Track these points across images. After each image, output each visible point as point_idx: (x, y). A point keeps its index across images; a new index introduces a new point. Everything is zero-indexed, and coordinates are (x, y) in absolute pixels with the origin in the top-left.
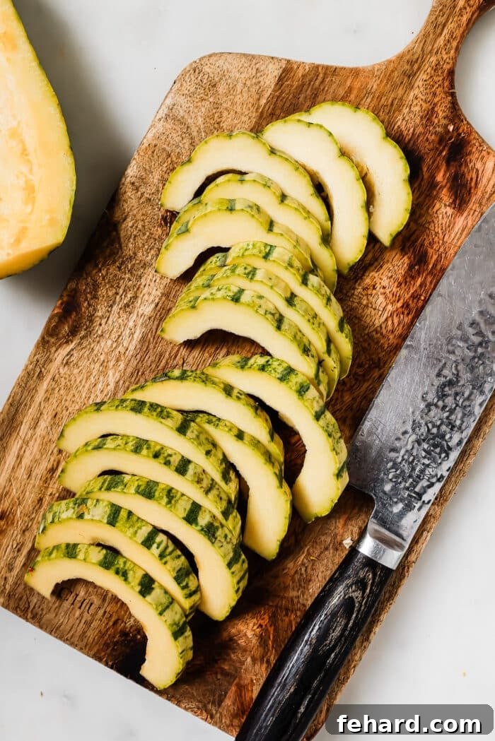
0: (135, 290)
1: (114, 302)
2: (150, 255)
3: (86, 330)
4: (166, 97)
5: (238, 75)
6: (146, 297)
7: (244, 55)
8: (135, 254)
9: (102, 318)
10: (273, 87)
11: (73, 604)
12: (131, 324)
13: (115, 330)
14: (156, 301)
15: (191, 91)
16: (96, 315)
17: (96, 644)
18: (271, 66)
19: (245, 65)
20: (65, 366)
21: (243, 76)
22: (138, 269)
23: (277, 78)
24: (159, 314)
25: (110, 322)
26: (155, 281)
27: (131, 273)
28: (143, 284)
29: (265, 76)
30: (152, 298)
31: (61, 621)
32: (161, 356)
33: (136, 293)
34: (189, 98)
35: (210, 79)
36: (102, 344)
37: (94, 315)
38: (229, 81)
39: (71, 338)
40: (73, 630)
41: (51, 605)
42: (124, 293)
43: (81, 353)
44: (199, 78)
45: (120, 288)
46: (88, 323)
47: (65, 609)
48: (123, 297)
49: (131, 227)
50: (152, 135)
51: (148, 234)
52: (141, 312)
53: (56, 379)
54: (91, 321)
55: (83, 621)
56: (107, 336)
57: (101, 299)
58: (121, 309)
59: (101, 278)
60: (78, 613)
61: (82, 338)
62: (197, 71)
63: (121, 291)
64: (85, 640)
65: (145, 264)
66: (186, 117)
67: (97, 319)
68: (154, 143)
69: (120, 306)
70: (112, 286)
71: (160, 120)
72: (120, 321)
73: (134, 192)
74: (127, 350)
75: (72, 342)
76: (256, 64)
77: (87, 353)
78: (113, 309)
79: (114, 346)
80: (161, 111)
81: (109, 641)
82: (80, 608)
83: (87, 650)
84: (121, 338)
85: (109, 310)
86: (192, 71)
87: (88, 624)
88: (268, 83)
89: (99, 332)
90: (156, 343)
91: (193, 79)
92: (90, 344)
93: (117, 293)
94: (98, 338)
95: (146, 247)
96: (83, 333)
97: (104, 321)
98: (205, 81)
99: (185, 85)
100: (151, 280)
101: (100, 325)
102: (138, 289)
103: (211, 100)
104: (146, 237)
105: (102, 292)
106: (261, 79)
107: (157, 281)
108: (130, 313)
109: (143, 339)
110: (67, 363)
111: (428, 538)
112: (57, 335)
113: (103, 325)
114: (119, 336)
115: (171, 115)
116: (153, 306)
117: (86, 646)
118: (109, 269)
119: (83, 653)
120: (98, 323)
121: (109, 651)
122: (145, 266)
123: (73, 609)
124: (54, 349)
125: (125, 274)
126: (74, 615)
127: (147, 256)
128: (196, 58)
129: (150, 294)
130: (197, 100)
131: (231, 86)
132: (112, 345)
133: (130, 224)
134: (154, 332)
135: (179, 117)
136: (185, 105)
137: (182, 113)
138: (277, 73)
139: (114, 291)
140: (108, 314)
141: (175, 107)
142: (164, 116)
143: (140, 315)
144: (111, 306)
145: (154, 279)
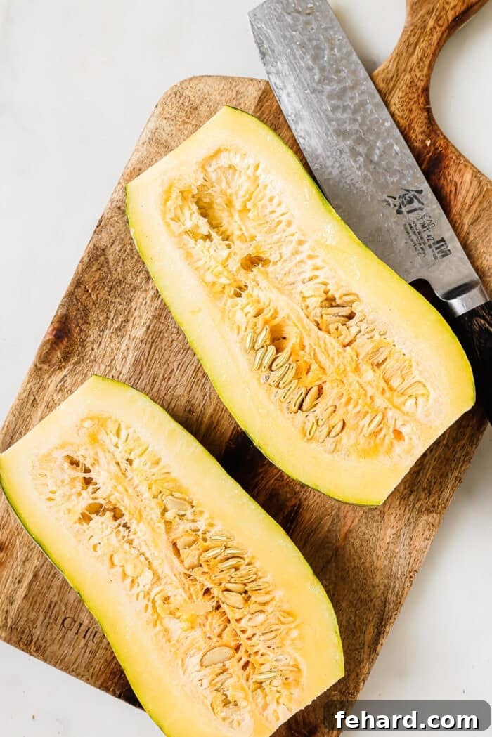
0: (126, 313)
1: (106, 327)
2: (139, 278)
3: (78, 355)
4: (149, 121)
5: (218, 98)
6: (137, 320)
7: (224, 77)
8: (124, 278)
9: (93, 343)
10: (253, 108)
11: (77, 634)
12: (123, 348)
13: (108, 354)
14: (148, 324)
15: (173, 114)
16: (87, 340)
17: (103, 673)
18: (250, 88)
19: (225, 87)
20: (58, 393)
21: (223, 98)
22: (128, 293)
23: (257, 100)
24: (150, 337)
25: (102, 346)
26: (145, 304)
27: (121, 297)
28: (134, 307)
29: (245, 98)
30: (143, 321)
31: (66, 652)
32: (154, 378)
33: (127, 316)
34: (171, 122)
35: (191, 102)
36: (96, 369)
37: (85, 340)
38: (210, 104)
39: (63, 364)
40: (79, 661)
41: (54, 636)
42: (115, 318)
43: (75, 379)
44: (181, 102)
45: (110, 312)
46: (80, 349)
47: (70, 639)
48: (114, 321)
49: (120, 251)
50: (136, 159)
51: (136, 257)
52: (132, 335)
53: (50, 406)
54: (83, 347)
55: (88, 651)
56: (100, 360)
57: (92, 323)
58: (112, 333)
59: (91, 303)
60: (82, 643)
61: (74, 364)
62: (178, 95)
63: (112, 315)
64: (91, 671)
65: (134, 288)
66: (169, 140)
67: (89, 344)
68: (139, 166)
69: (111, 331)
70: (102, 311)
71: (143, 144)
72: (112, 345)
73: (120, 216)
74: (120, 374)
75: (65, 368)
76: (236, 86)
77: (81, 378)
78: (105, 333)
79: (107, 371)
80: (144, 134)
81: (115, 670)
82: (84, 637)
83: (94, 680)
84: (114, 362)
85: (101, 334)
86: (173, 95)
87: (93, 653)
88: (248, 104)
89: (92, 357)
90: (149, 366)
91: (175, 102)
92: (83, 369)
93: (108, 318)
94: (91, 364)
95: (135, 270)
96: (75, 359)
97: (95, 346)
98: (186, 104)
99: (167, 108)
100: (141, 303)
101: (93, 350)
102: (129, 312)
103: (193, 122)
104: (134, 261)
105: (93, 316)
106: (242, 101)
107: (147, 304)
108: (122, 337)
109: (136, 362)
110: (60, 390)
111: (429, 546)
112: (49, 362)
113: (96, 350)
114: (112, 360)
115: (154, 138)
116: (145, 328)
117: (92, 677)
118: (99, 294)
119: (90, 684)
120: (91, 348)
121: (116, 680)
122: (134, 290)
123: (77, 638)
124: (47, 376)
125: (116, 297)
126: (79, 645)
127: (137, 280)
128: (177, 82)
129: (140, 317)
130: (180, 123)
131: (212, 109)
132: (105, 369)
133: (118, 248)
134: (147, 354)
135: (162, 141)
136: (168, 129)
137: (165, 137)
138: (257, 94)
139: (105, 315)
140: (99, 338)
141: (158, 131)
142: (147, 140)
143: (131, 338)
144: (103, 331)
145: (144, 302)
